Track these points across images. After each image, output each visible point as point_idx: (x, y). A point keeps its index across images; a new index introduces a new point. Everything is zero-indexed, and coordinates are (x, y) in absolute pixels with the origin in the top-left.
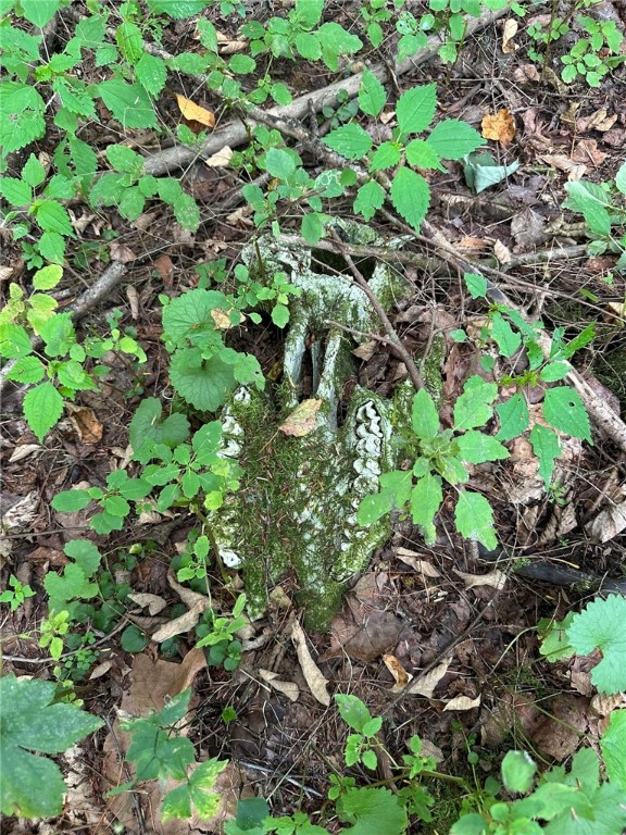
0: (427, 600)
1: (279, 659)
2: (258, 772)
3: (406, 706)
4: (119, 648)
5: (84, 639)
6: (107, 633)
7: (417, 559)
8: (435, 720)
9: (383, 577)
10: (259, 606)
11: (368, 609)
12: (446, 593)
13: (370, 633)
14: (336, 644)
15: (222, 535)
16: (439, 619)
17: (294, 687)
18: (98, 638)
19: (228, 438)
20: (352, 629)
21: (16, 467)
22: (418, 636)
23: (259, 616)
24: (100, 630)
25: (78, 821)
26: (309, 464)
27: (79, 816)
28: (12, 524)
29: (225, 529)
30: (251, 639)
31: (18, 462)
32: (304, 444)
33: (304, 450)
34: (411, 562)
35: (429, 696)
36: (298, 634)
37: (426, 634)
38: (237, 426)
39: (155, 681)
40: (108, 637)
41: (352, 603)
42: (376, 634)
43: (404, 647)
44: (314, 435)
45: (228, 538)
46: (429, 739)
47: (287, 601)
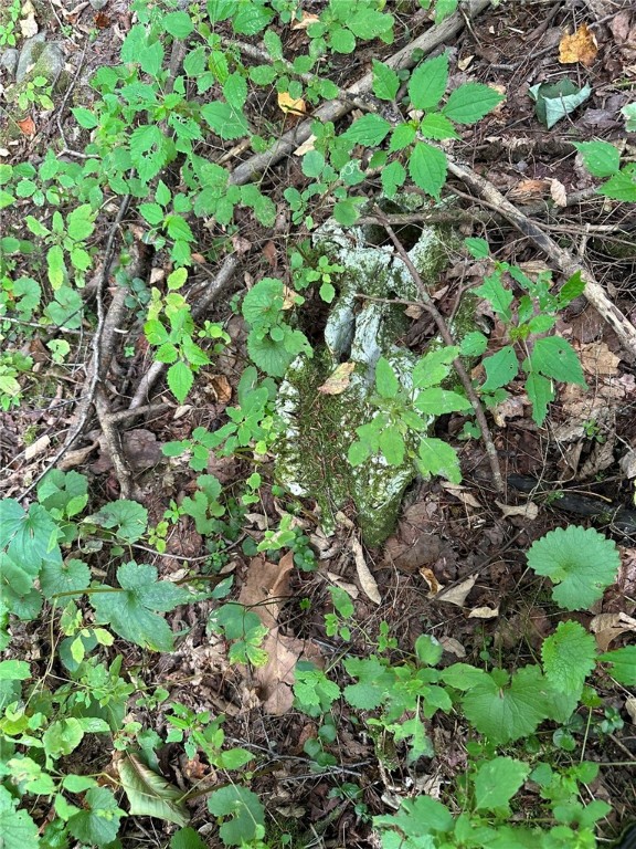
0: (469, 526)
1: (345, 566)
2: (328, 649)
3: (443, 611)
4: (241, 553)
5: (218, 545)
6: (234, 542)
7: (462, 491)
8: (463, 625)
9: (433, 507)
10: (330, 525)
11: (419, 531)
12: (484, 521)
13: (417, 550)
14: (388, 558)
15: (287, 472)
16: (476, 543)
17: (354, 588)
18: (228, 545)
19: (284, 398)
20: (403, 546)
21: (179, 422)
22: (456, 555)
23: (332, 533)
24: (229, 539)
25: (216, 669)
26: (348, 415)
27: (216, 666)
28: (177, 464)
29: (288, 467)
30: (325, 550)
31: (180, 418)
32: (344, 399)
33: (344, 405)
34: (457, 494)
35: (460, 604)
36: (357, 548)
37: (463, 555)
38: (291, 389)
39: (262, 577)
40: (234, 544)
41: (404, 526)
42: (422, 552)
43: (442, 563)
44: (351, 392)
45: (292, 474)
46: (456, 638)
47: (349, 523)
